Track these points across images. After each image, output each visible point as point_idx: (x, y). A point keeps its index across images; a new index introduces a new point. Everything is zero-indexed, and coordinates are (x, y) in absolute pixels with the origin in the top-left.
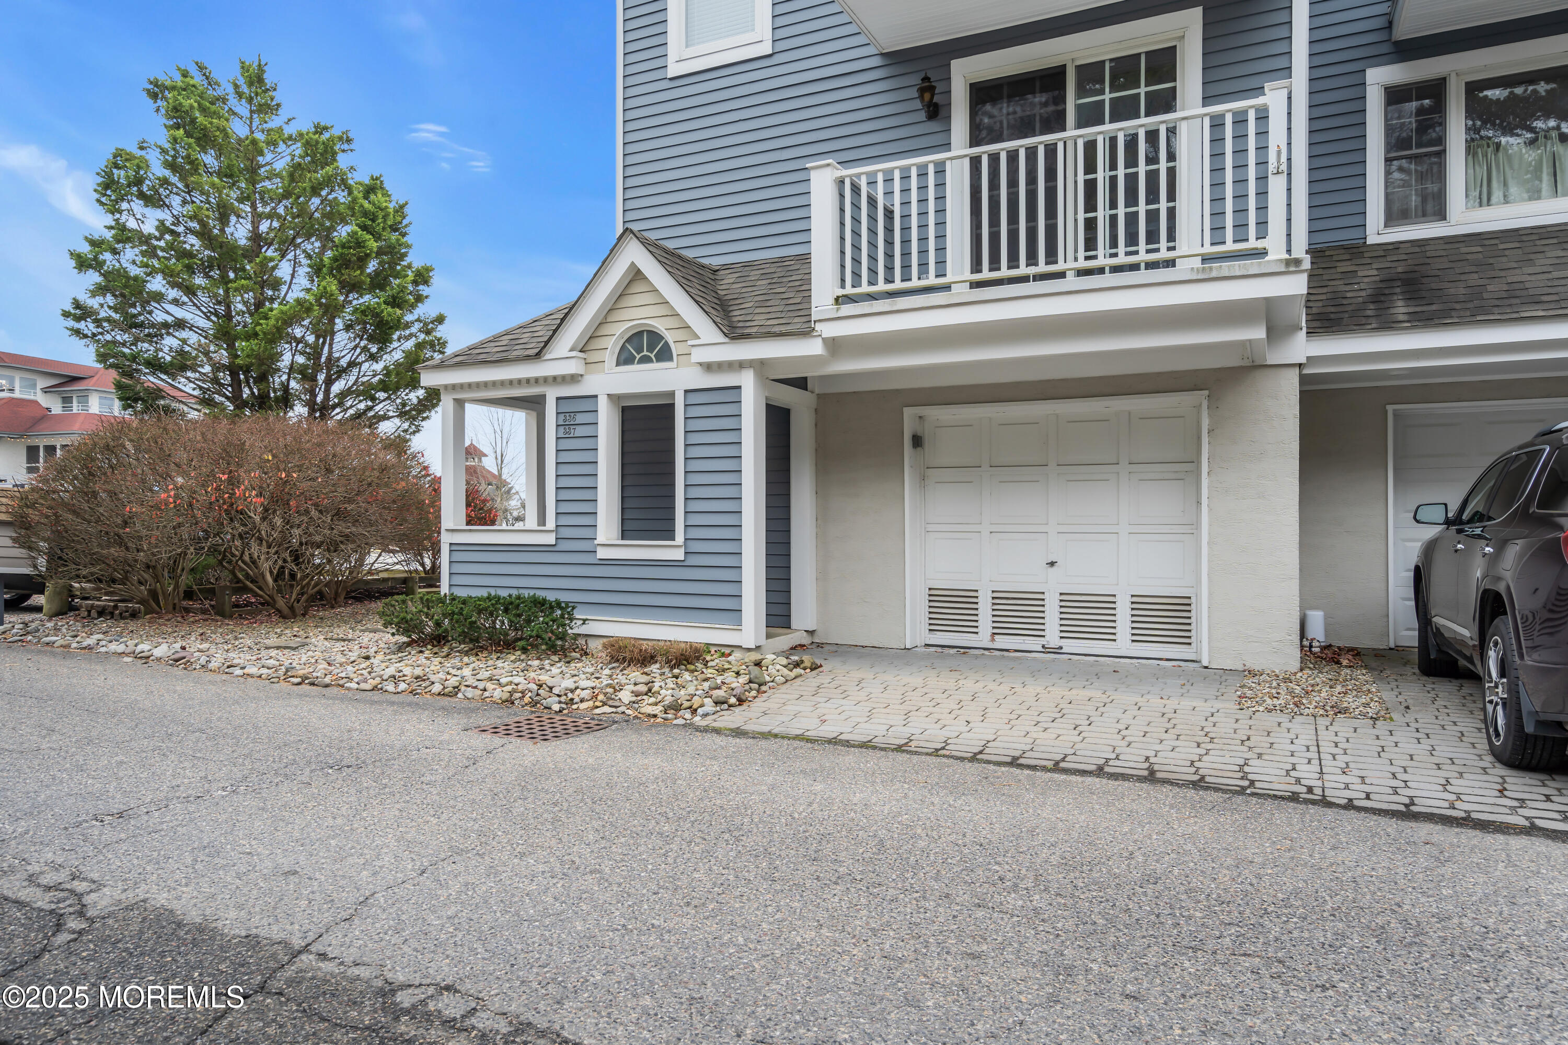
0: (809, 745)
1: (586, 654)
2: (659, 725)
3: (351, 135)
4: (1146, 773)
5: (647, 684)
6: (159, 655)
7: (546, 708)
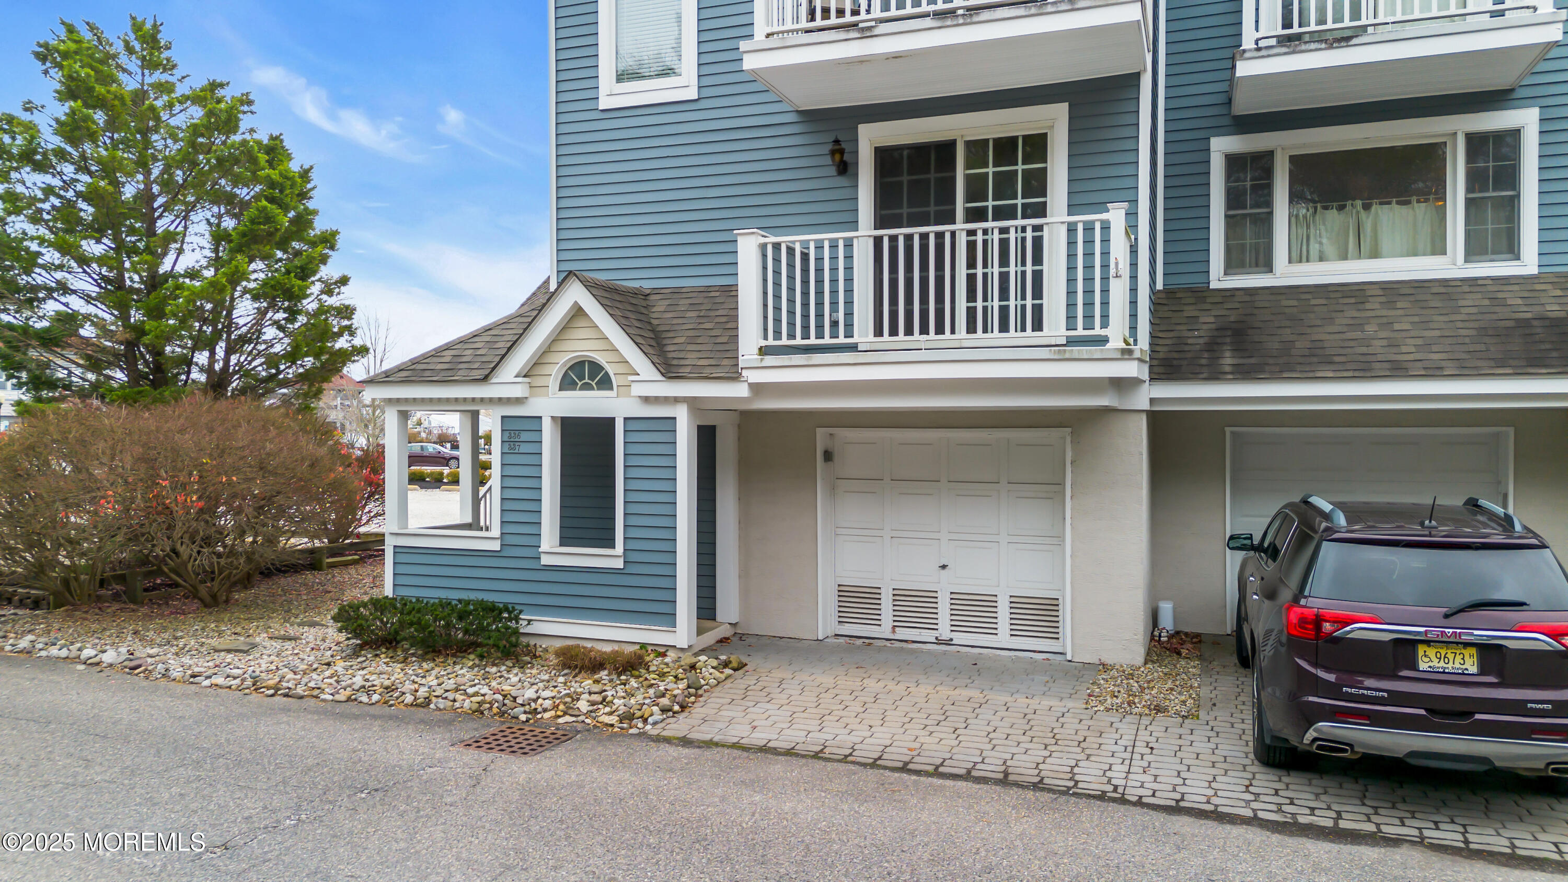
0: (745, 754)
1: (535, 656)
2: (615, 735)
3: (251, 97)
4: (1001, 776)
5: (600, 693)
6: (110, 661)
7: (513, 717)
